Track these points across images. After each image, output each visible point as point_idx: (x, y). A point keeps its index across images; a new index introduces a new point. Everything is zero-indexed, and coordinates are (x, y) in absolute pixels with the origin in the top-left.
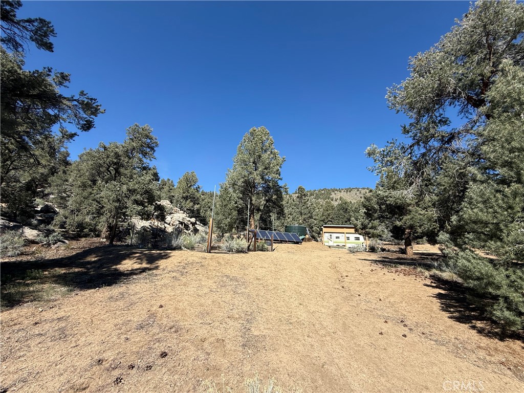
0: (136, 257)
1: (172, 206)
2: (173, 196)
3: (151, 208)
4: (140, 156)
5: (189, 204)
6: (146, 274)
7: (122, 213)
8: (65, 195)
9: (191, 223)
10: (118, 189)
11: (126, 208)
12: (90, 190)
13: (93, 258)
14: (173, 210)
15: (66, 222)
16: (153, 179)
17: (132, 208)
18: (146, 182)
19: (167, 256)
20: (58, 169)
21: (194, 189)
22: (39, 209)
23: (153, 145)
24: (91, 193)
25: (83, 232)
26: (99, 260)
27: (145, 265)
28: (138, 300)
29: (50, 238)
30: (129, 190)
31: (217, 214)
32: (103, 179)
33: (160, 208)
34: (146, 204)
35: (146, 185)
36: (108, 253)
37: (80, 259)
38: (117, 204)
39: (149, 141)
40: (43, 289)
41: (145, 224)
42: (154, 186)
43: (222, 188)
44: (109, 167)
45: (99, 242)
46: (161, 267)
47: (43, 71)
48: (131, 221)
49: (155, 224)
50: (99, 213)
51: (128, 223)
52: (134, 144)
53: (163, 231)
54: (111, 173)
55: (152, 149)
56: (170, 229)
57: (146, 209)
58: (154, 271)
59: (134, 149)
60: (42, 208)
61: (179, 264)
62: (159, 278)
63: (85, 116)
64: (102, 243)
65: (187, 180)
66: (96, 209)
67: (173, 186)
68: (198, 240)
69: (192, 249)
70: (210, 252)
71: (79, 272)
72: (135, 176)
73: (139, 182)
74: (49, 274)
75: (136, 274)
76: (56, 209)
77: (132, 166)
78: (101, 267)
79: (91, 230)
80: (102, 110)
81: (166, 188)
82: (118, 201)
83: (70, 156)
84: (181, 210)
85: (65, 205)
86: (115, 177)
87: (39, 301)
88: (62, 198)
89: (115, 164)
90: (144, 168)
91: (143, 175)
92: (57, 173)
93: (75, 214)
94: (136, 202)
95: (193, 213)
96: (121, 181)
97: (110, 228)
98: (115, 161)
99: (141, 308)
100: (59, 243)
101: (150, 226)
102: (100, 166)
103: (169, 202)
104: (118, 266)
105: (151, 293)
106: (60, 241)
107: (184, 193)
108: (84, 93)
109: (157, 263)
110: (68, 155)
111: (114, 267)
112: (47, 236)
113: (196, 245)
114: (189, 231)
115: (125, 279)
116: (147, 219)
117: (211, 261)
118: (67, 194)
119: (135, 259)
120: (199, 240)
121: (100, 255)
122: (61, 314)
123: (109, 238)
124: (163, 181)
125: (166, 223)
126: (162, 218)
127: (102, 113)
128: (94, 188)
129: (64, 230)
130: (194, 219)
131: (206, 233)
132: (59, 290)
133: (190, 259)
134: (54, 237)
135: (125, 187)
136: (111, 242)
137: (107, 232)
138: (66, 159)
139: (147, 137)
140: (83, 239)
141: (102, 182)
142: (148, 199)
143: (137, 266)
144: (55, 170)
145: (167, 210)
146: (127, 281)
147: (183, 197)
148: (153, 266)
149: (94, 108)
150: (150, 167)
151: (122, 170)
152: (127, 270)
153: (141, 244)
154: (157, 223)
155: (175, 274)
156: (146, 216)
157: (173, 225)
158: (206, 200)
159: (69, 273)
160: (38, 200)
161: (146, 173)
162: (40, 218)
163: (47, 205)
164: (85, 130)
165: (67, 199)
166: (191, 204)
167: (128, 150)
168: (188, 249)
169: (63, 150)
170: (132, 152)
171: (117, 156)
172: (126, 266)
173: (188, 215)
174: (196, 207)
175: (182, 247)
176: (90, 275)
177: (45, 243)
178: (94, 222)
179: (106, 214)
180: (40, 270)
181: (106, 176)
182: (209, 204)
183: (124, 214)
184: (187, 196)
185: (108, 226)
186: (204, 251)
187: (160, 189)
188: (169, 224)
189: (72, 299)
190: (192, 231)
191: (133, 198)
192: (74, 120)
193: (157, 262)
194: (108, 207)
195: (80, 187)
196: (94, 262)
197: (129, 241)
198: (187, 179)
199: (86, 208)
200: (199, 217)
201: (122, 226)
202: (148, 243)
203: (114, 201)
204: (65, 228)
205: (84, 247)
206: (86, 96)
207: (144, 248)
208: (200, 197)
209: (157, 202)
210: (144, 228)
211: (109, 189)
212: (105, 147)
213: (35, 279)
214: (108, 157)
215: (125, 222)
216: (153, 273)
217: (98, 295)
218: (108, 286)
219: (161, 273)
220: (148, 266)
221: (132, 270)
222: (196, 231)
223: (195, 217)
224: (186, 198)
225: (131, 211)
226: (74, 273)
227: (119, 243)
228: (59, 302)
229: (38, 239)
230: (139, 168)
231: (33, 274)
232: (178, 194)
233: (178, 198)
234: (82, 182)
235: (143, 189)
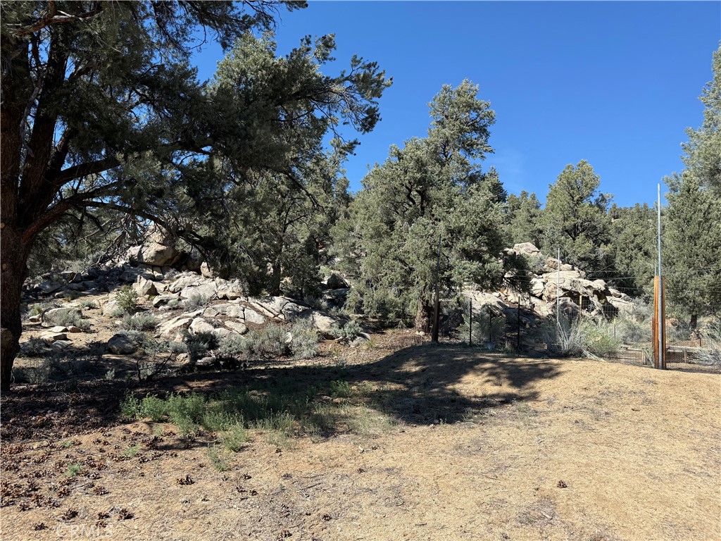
0: (486, 370)
1: (540, 254)
2: (541, 232)
3: (497, 264)
4: (461, 153)
5: (583, 246)
6: (514, 408)
7: (443, 279)
8: (353, 255)
9: (596, 292)
10: (431, 231)
11: (450, 268)
12: (386, 241)
13: (411, 367)
14: (544, 264)
15: (362, 301)
16: (492, 200)
17: (462, 268)
18: (481, 208)
19: (553, 372)
20: (338, 211)
21: (591, 206)
22: (326, 283)
23: (482, 123)
24: (390, 247)
25: (388, 318)
26: (423, 371)
27: (506, 389)
28: (509, 462)
29: (346, 329)
30: (450, 231)
31: (668, 263)
32: (404, 218)
33: (517, 263)
34: (486, 256)
35: (481, 216)
36: (435, 358)
37: (394, 368)
38: (433, 262)
39: (474, 115)
40: (355, 414)
41: (489, 300)
42: (497, 214)
43: (675, 190)
44: (410, 191)
45: (414, 338)
46: (543, 396)
47: (301, 47)
48: (462, 295)
49: (509, 299)
50: (407, 283)
51: (458, 299)
52: (447, 132)
53: (530, 313)
54: (414, 203)
55: (483, 131)
56: (543, 309)
57: (487, 266)
58: (530, 404)
59: (447, 142)
60: (329, 280)
61: (584, 393)
62: (543, 419)
63: (364, 102)
64: (418, 338)
65: (571, 186)
66: (403, 276)
67: (537, 207)
68: (620, 334)
69: (610, 358)
70: (664, 368)
71: (397, 390)
72: (456, 200)
73: (467, 211)
74: (359, 390)
75: (493, 406)
76: (346, 281)
77: (448, 180)
78: (427, 384)
79: (398, 316)
80: (387, 82)
81: (522, 215)
82: (435, 255)
83: (350, 185)
84: (564, 263)
85: (356, 273)
86: (423, 208)
87: (357, 434)
88: (351, 261)
89: (419, 182)
90: (472, 179)
91: (472, 194)
92: (337, 218)
93: (372, 286)
94: (467, 254)
95: (594, 267)
96: (433, 215)
97: (427, 309)
98: (418, 176)
99: (518, 478)
100: (358, 338)
101: (499, 303)
102: (396, 192)
103: (533, 247)
104: (457, 386)
105: (533, 452)
106: (359, 335)
107: (565, 219)
108: (358, 59)
109: (533, 387)
110: (347, 183)
111: (450, 387)
112: (341, 326)
113: (620, 349)
114: (593, 313)
115: (475, 414)
116: (492, 289)
117: (671, 392)
118: (355, 253)
119: (485, 374)
120: (624, 334)
121: (422, 361)
122: (390, 463)
123: (429, 329)
124: (513, 198)
125: (534, 296)
126: (522, 282)
127: (388, 86)
128: (393, 237)
129: (361, 316)
130: (602, 281)
131: (642, 318)
132: (376, 419)
133: (612, 382)
134: (350, 327)
135: (441, 225)
136: (435, 338)
137: (423, 317)
138: (345, 192)
139: (470, 106)
140: (389, 331)
141: (403, 222)
142: (487, 244)
143: (491, 389)
144: (335, 214)
145: (531, 265)
146: (481, 418)
147: (566, 231)
148: (524, 392)
149: (375, 81)
150: (482, 173)
151: (432, 192)
152: (476, 397)
153: (490, 341)
154: (513, 297)
155: (577, 415)
156: (489, 282)
157: (549, 299)
158: (628, 230)
159: (385, 392)
160: (323, 269)
161: (477, 189)
162: (330, 298)
163: (334, 274)
164: (367, 130)
165: (357, 261)
166: (589, 245)
167: (437, 148)
168: (601, 356)
169: (340, 177)
170: (444, 149)
171: (420, 165)
172: (471, 387)
173: (583, 273)
174: (603, 250)
175: (585, 352)
176: (414, 398)
177: (341, 337)
178: (401, 300)
179: (418, 283)
180: (347, 383)
181: (407, 209)
182: (638, 240)
183: (448, 281)
184: (575, 227)
185: (424, 307)
186: (646, 364)
187: (508, 220)
188: (540, 298)
189: (398, 439)
190: (600, 313)
191: (459, 246)
192: (351, 117)
193: (531, 384)
194: (419, 268)
195: (372, 237)
196: (416, 374)
197: (464, 337)
198: (569, 183)
199: (386, 274)
200: (612, 275)
201: (446, 306)
202: (504, 340)
203: (426, 257)
204: (362, 312)
205: (392, 347)
206: (361, 64)
207: (500, 352)
208: (610, 223)
209: (507, 249)
210: (488, 309)
211: (416, 234)
212: (399, 154)
213: (344, 397)
214: (406, 172)
215: (452, 297)
216: (528, 408)
217: (437, 438)
218: (447, 423)
219: (546, 409)
220: (514, 390)
221: (484, 396)
222: (610, 312)
223: (605, 277)
224: (573, 232)
225: (460, 274)
226: (390, 392)
227: (446, 340)
228: (381, 440)
229: (332, 332)
230: (461, 180)
231: (340, 388)
232: (551, 223)
233: (553, 234)
234: (373, 229)
235: (476, 224)
